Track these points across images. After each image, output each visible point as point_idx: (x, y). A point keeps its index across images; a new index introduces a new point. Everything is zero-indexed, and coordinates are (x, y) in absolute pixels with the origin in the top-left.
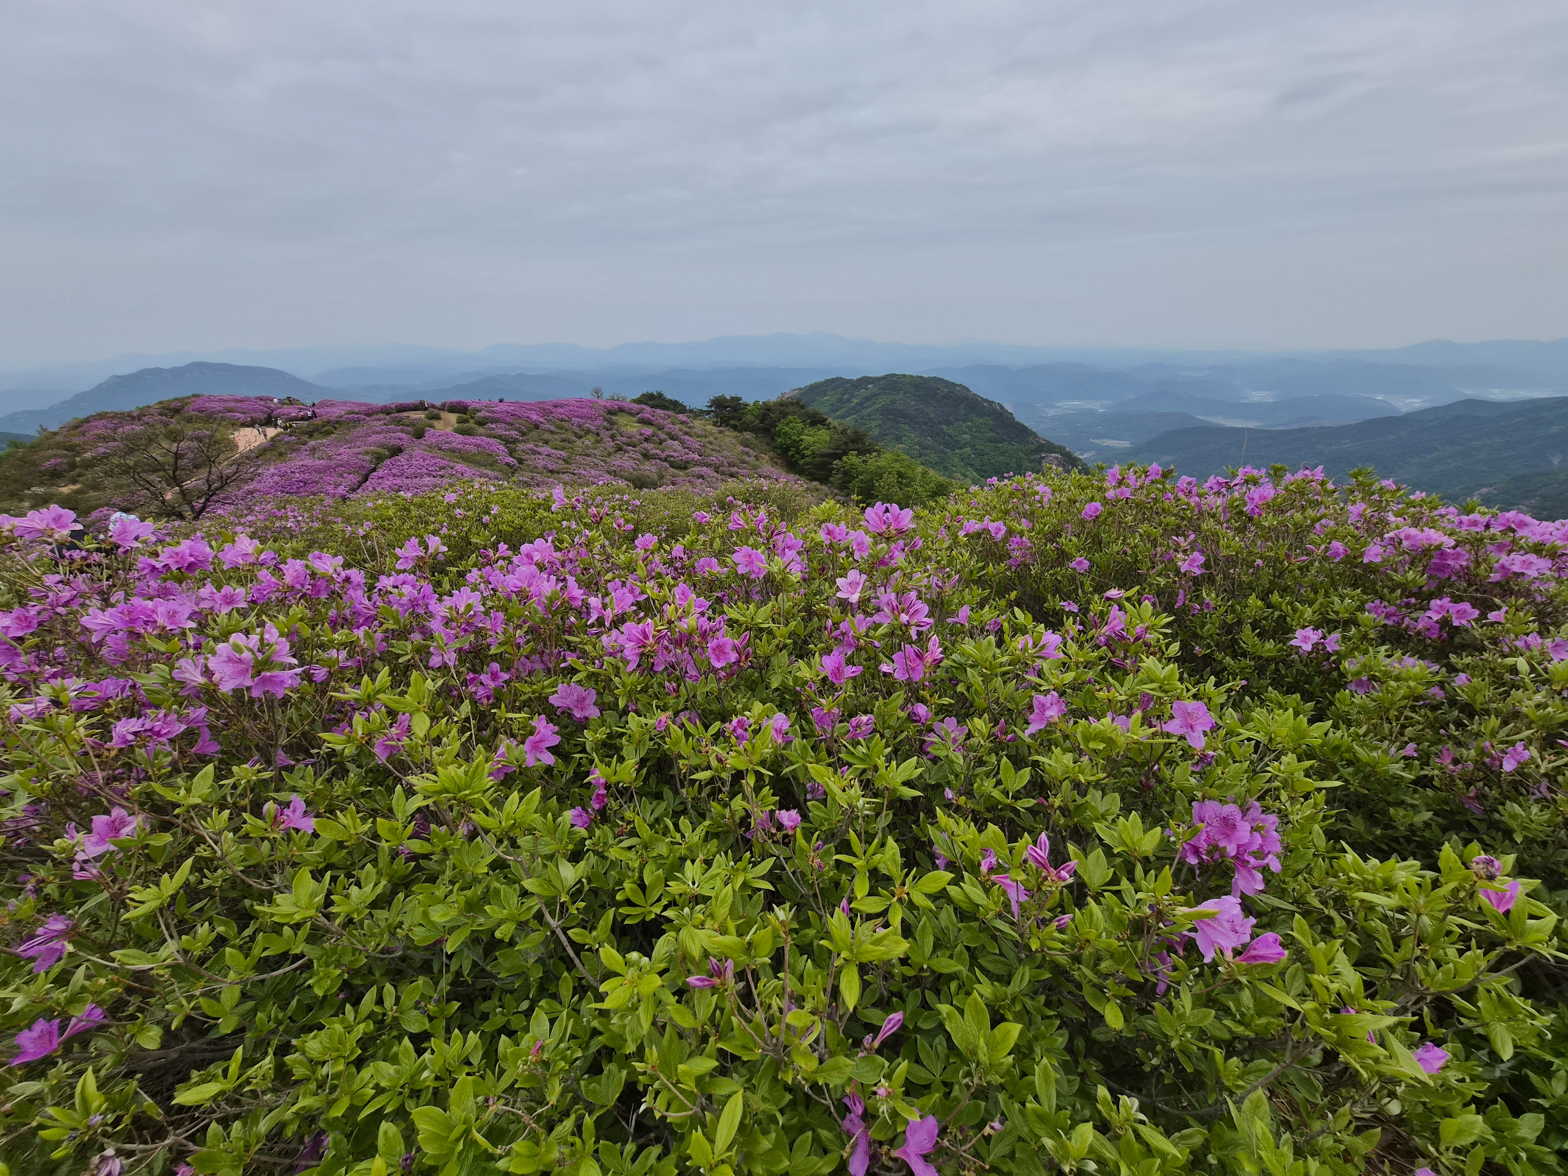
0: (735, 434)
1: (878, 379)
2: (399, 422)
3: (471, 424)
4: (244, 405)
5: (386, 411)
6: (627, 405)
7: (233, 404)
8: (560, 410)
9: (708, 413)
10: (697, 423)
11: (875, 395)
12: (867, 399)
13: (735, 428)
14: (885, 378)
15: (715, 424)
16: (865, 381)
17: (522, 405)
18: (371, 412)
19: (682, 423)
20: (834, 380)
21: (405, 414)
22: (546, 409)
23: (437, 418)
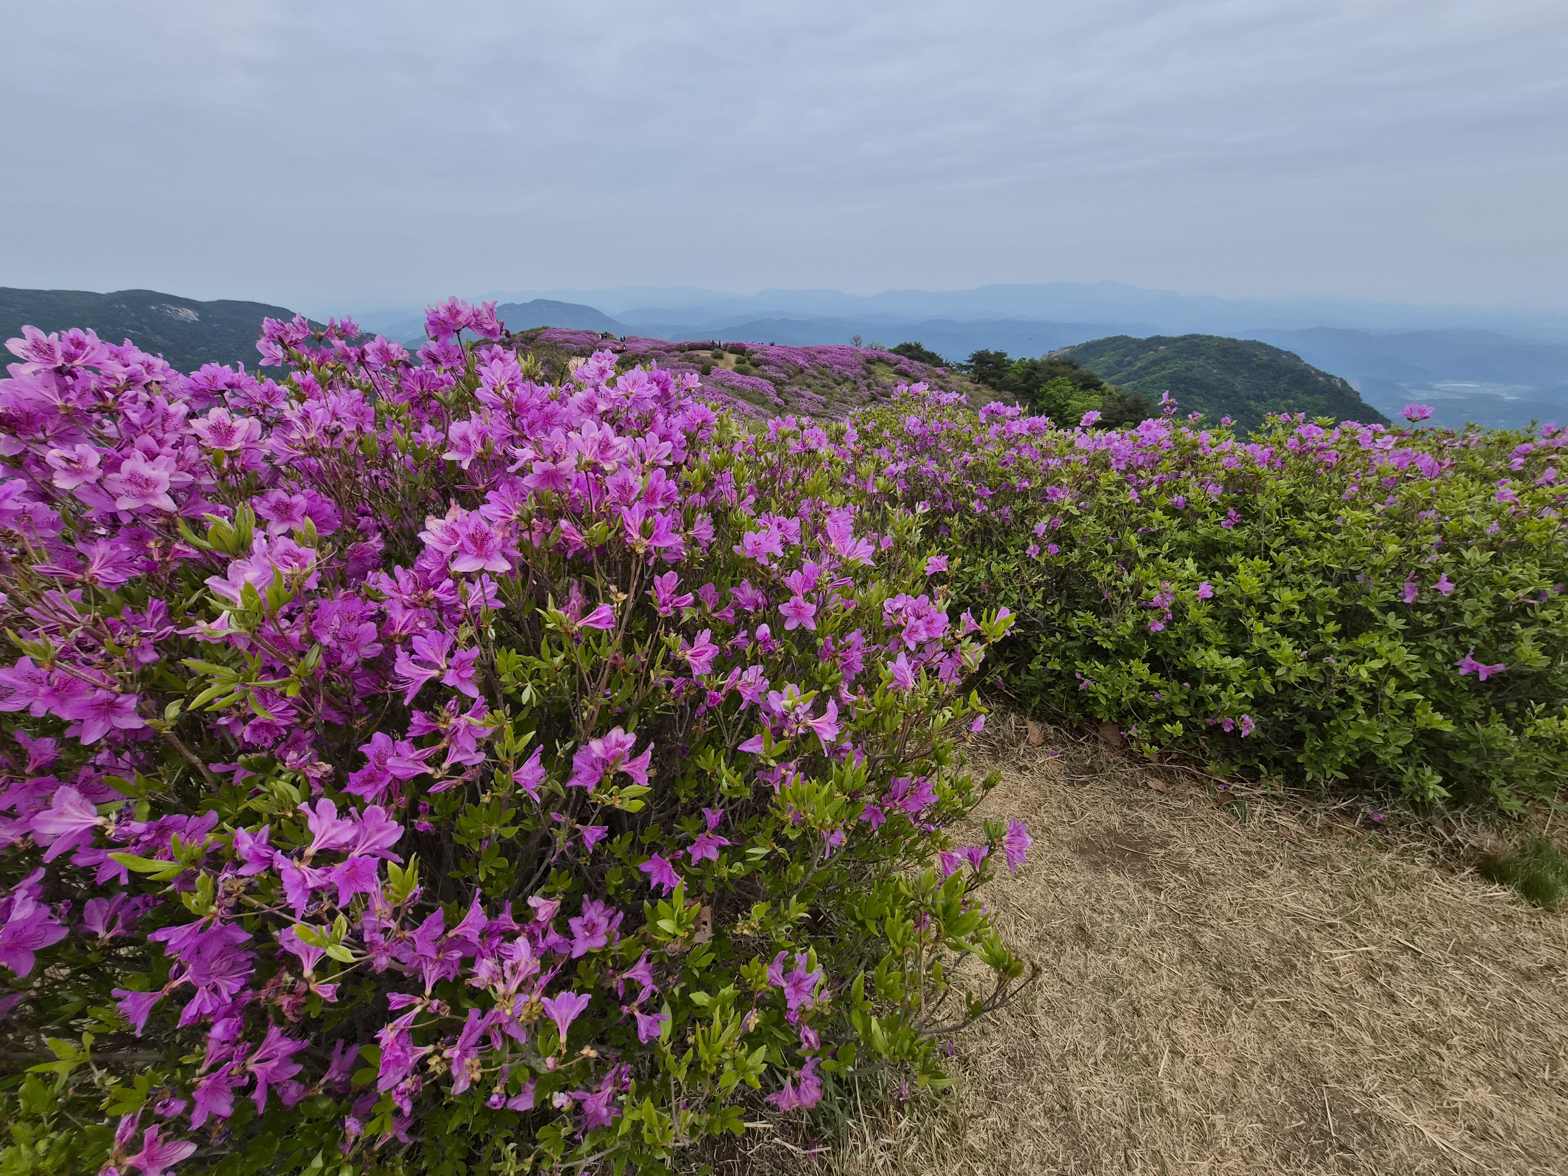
0: (993, 392)
1: (1175, 340)
2: (691, 359)
3: (748, 364)
4: (577, 338)
5: (681, 348)
6: (885, 355)
7: (568, 336)
8: (824, 356)
9: (967, 368)
10: (953, 378)
11: (1165, 359)
12: (1155, 363)
13: (993, 386)
14: (1184, 339)
15: (972, 381)
16: (1157, 341)
17: (791, 350)
18: (669, 350)
19: (939, 376)
20: (1116, 339)
21: (695, 353)
22: (811, 355)
23: (720, 357)
